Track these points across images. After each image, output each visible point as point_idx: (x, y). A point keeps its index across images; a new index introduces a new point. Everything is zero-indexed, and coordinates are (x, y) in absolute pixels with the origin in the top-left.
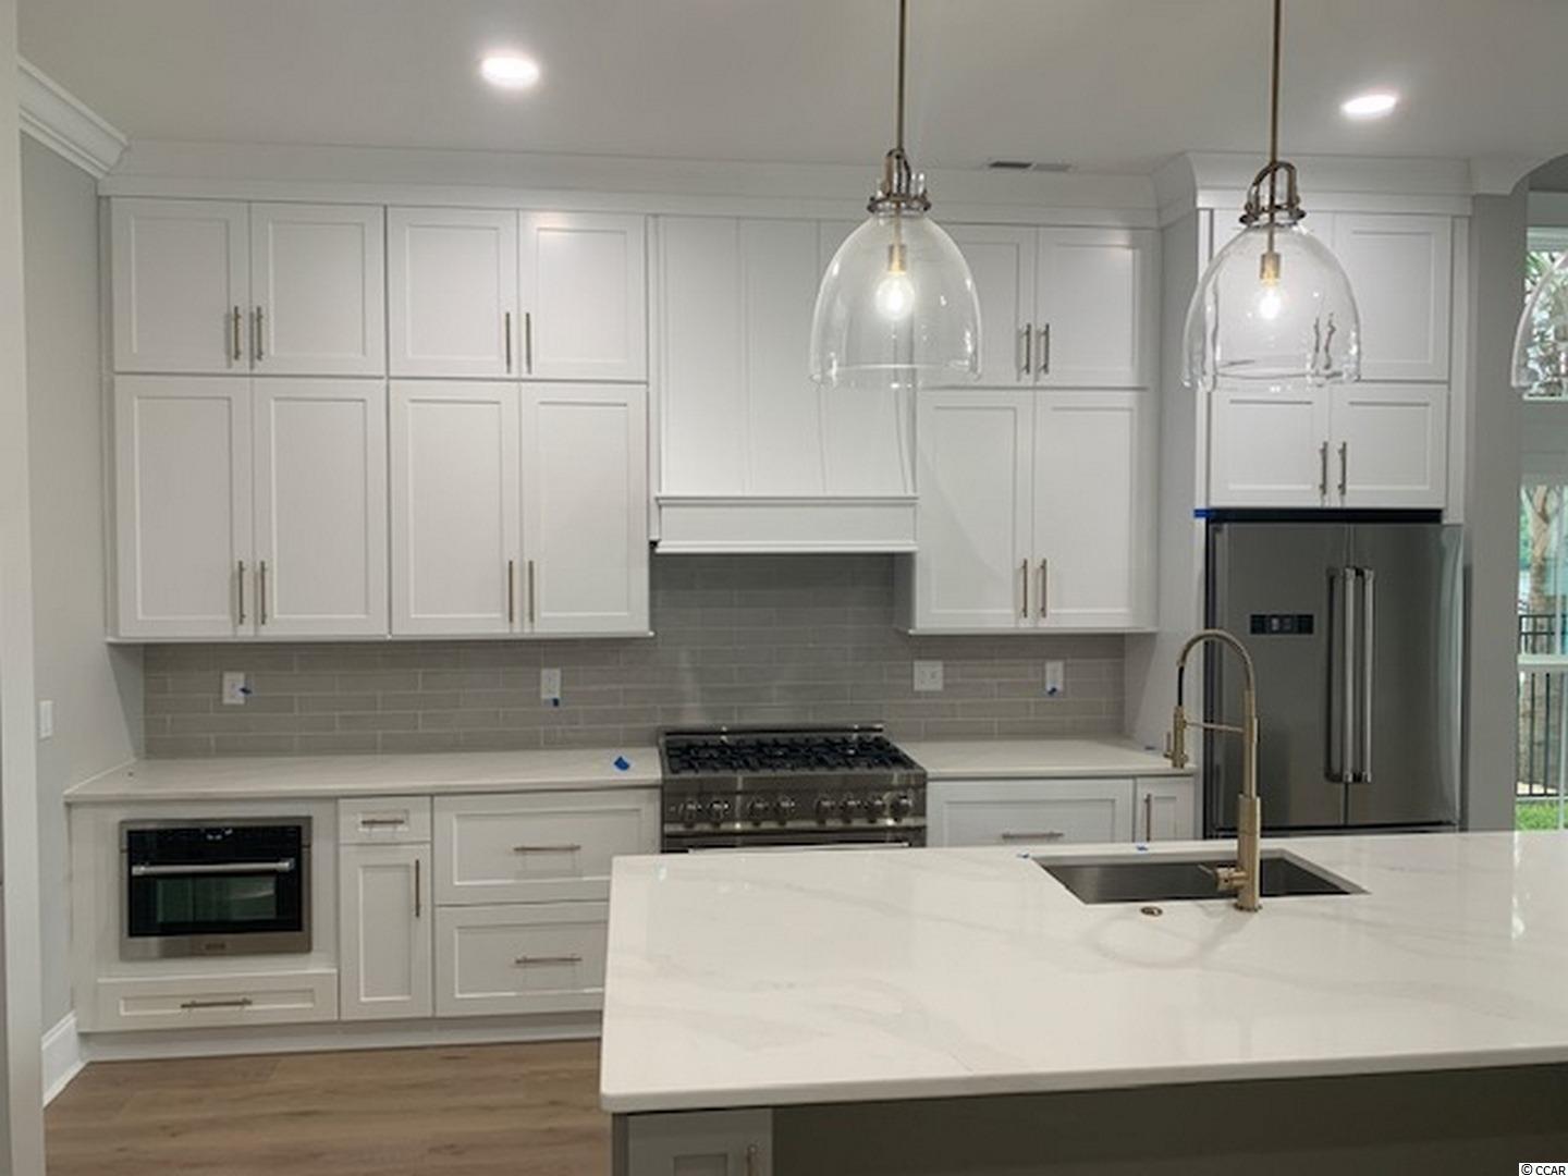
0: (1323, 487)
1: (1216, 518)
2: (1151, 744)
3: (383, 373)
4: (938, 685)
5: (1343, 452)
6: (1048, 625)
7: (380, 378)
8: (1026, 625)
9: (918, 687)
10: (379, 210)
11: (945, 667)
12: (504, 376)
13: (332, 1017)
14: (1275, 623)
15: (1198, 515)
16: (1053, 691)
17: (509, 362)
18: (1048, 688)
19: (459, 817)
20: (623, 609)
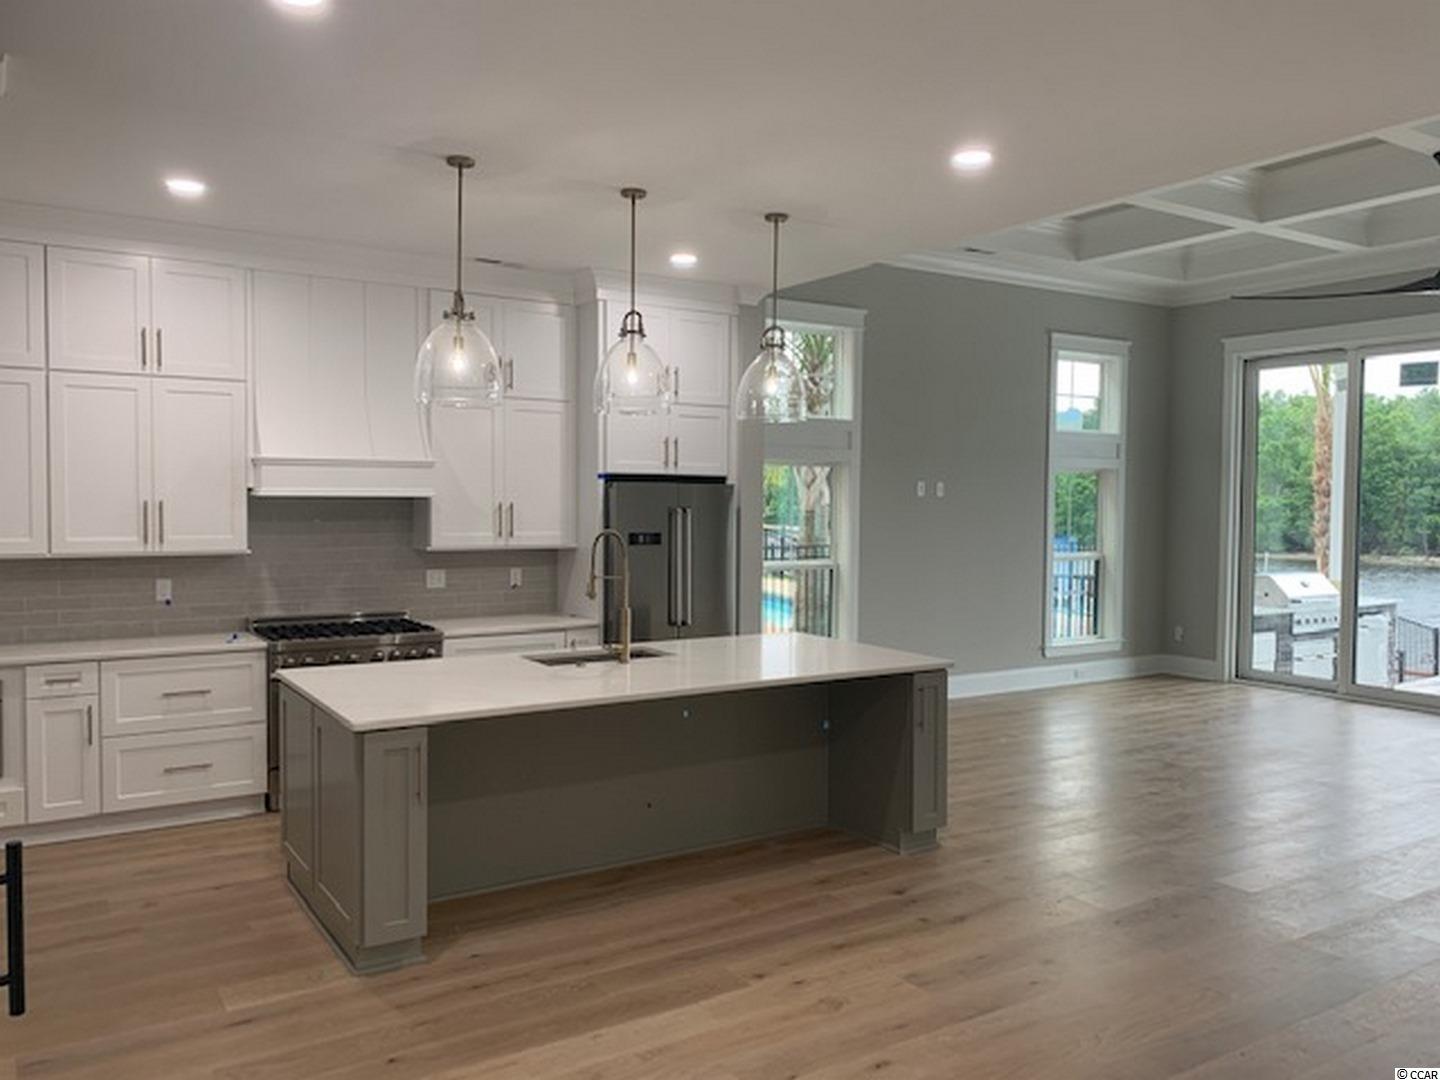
0: (666, 463)
1: (610, 479)
2: (574, 613)
3: (43, 365)
4: (442, 585)
5: (676, 442)
6: (514, 543)
7: (39, 369)
8: (501, 544)
9: (429, 586)
10: (42, 249)
11: (447, 573)
12: (140, 372)
13: (22, 822)
14: (641, 538)
15: (600, 476)
16: (515, 586)
17: (144, 362)
18: (512, 584)
19: (120, 675)
20: (229, 534)
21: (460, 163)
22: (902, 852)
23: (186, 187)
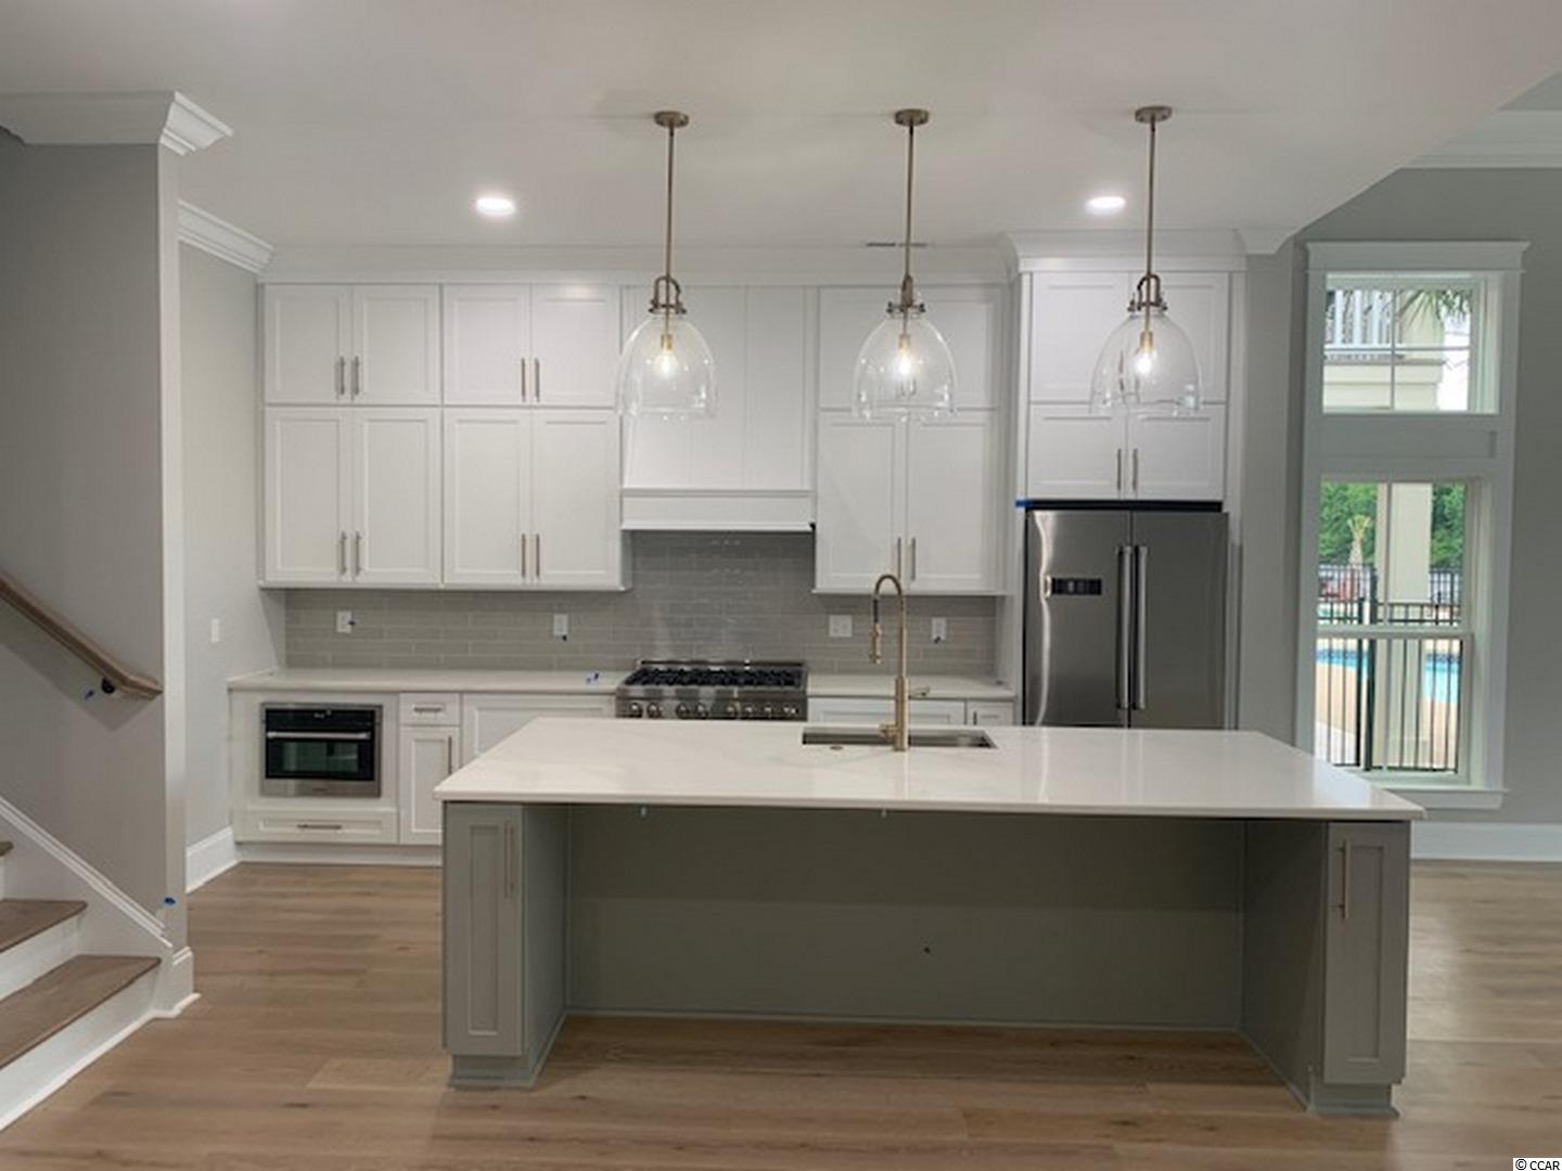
0: (1120, 484)
1: (1032, 507)
2: (1002, 679)
3: (439, 403)
4: (849, 634)
5: (1135, 455)
6: (917, 588)
7: (437, 406)
9: (832, 634)
10: (437, 289)
11: (854, 621)
12: (520, 402)
13: (394, 841)
14: (1071, 586)
15: (1019, 504)
16: (938, 639)
17: (524, 392)
18: (934, 637)
19: (480, 709)
20: (603, 570)
21: (670, 121)
22: (1311, 1107)
23: (495, 205)
